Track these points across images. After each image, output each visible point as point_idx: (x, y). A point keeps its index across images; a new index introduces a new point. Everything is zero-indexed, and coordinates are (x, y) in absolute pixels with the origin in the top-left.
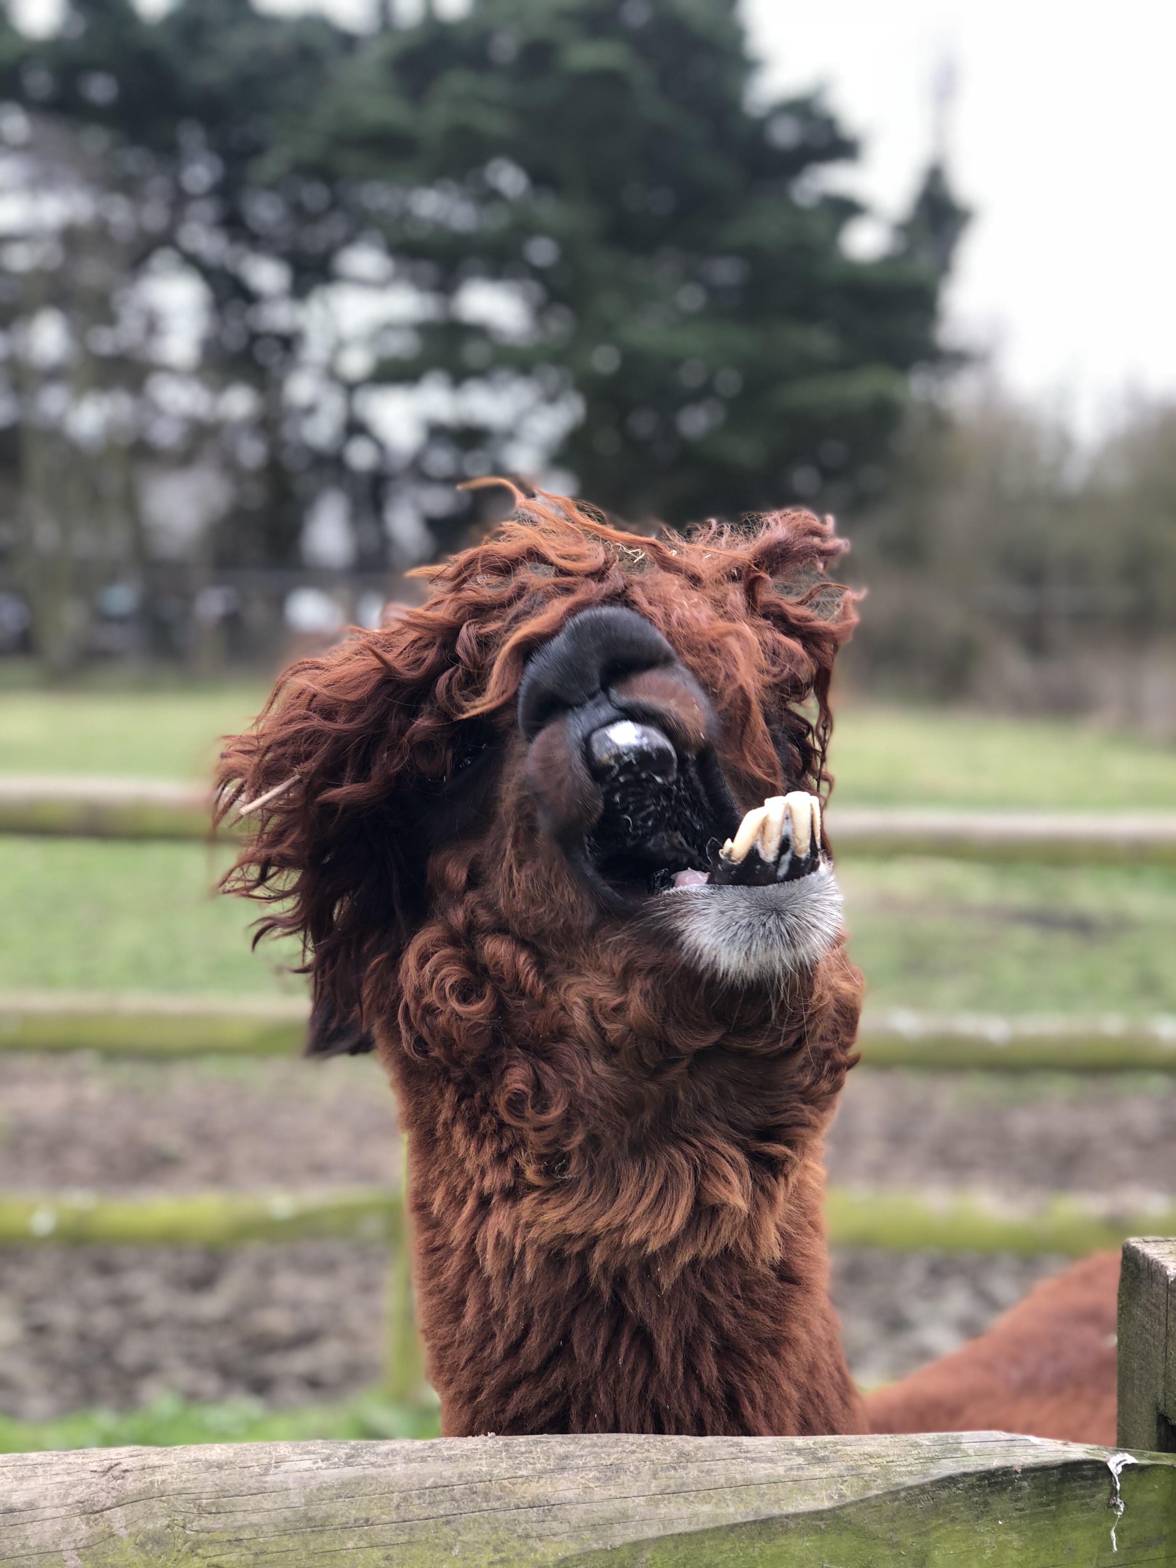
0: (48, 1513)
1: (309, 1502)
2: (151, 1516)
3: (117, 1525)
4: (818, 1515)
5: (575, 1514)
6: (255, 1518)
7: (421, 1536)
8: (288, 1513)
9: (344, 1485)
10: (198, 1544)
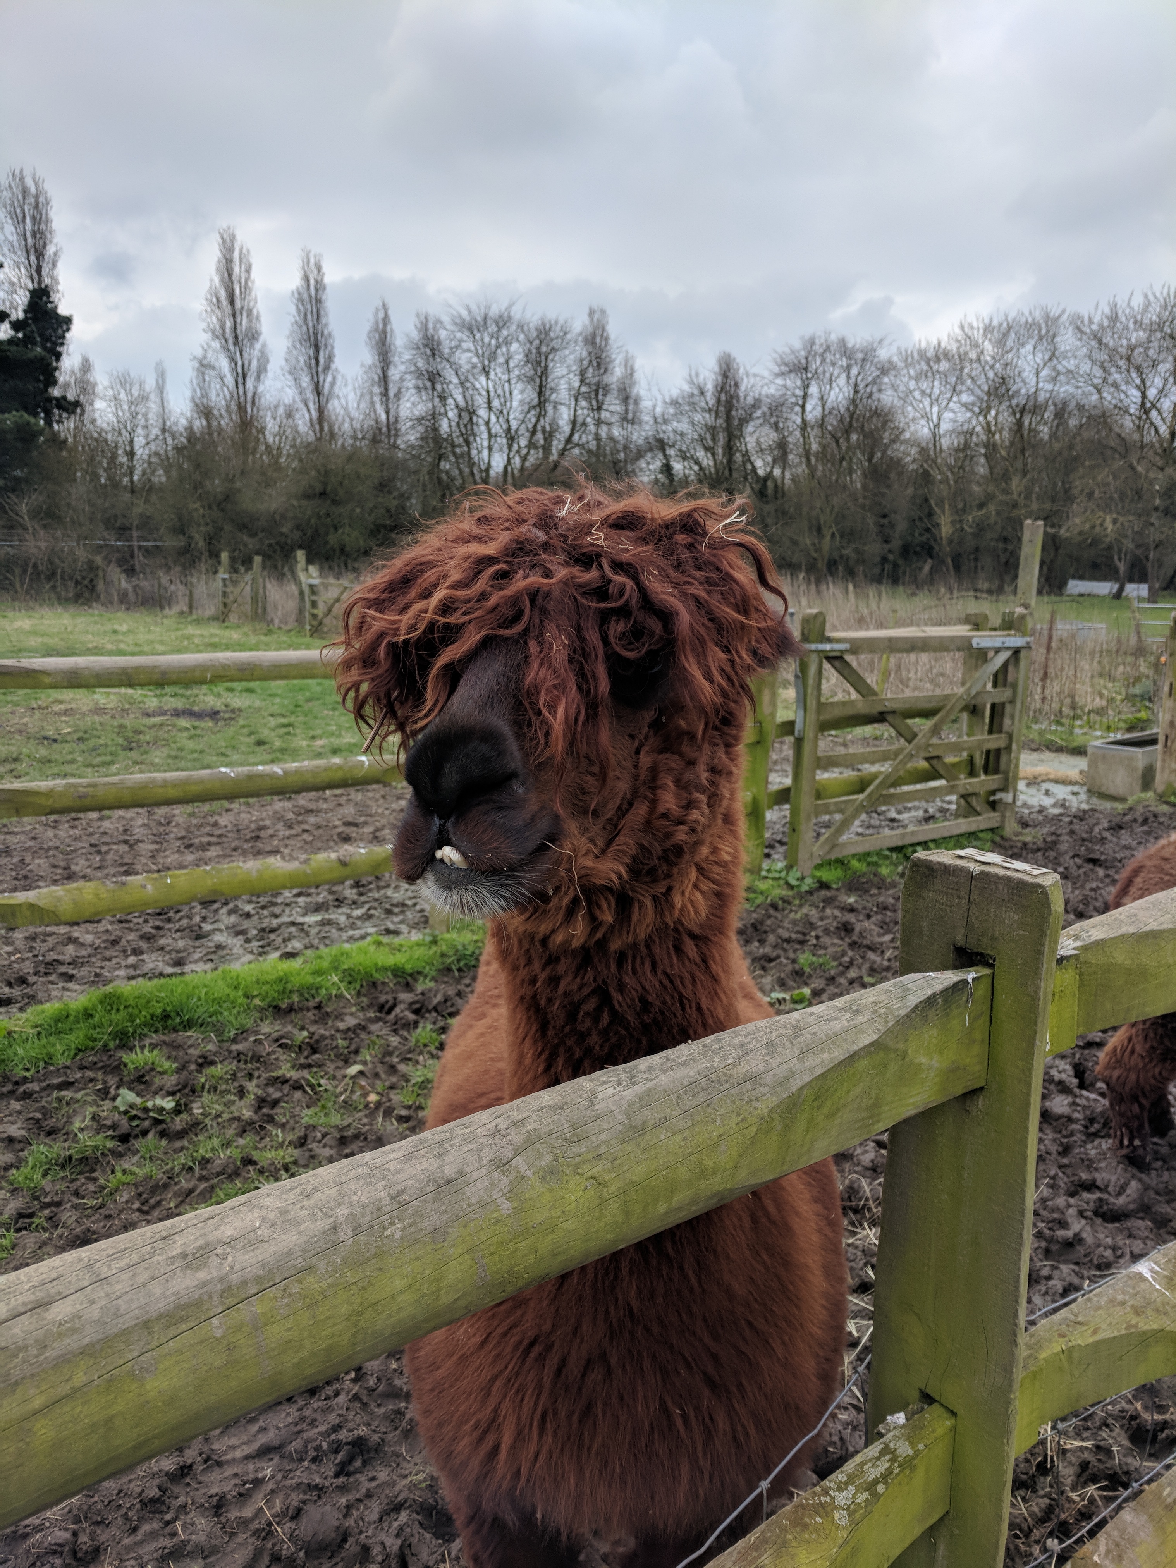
0: (475, 1175)
1: (629, 1117)
2: (539, 1156)
3: (522, 1170)
4: (872, 1044)
5: (768, 1079)
6: (603, 1137)
7: (697, 1118)
8: (620, 1127)
9: (641, 1099)
10: (577, 1166)
